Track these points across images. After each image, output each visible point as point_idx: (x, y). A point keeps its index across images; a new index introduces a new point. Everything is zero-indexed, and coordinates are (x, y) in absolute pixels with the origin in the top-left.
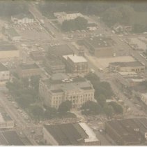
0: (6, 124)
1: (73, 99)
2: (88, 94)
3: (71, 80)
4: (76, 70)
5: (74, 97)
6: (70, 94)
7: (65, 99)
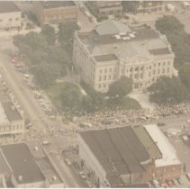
0: (10, 127)
1: (135, 72)
2: (161, 62)
3: (132, 35)
4: (141, 8)
5: (137, 69)
6: (130, 65)
7: (121, 74)
